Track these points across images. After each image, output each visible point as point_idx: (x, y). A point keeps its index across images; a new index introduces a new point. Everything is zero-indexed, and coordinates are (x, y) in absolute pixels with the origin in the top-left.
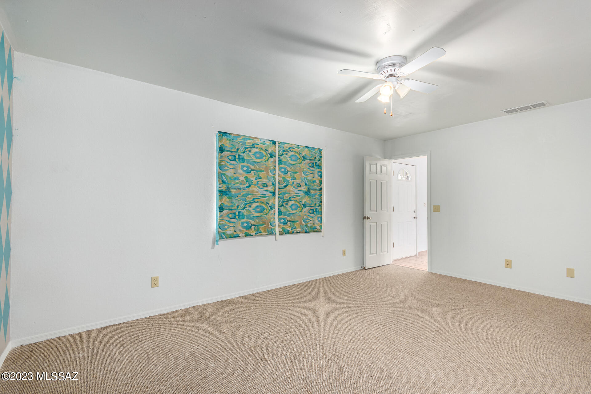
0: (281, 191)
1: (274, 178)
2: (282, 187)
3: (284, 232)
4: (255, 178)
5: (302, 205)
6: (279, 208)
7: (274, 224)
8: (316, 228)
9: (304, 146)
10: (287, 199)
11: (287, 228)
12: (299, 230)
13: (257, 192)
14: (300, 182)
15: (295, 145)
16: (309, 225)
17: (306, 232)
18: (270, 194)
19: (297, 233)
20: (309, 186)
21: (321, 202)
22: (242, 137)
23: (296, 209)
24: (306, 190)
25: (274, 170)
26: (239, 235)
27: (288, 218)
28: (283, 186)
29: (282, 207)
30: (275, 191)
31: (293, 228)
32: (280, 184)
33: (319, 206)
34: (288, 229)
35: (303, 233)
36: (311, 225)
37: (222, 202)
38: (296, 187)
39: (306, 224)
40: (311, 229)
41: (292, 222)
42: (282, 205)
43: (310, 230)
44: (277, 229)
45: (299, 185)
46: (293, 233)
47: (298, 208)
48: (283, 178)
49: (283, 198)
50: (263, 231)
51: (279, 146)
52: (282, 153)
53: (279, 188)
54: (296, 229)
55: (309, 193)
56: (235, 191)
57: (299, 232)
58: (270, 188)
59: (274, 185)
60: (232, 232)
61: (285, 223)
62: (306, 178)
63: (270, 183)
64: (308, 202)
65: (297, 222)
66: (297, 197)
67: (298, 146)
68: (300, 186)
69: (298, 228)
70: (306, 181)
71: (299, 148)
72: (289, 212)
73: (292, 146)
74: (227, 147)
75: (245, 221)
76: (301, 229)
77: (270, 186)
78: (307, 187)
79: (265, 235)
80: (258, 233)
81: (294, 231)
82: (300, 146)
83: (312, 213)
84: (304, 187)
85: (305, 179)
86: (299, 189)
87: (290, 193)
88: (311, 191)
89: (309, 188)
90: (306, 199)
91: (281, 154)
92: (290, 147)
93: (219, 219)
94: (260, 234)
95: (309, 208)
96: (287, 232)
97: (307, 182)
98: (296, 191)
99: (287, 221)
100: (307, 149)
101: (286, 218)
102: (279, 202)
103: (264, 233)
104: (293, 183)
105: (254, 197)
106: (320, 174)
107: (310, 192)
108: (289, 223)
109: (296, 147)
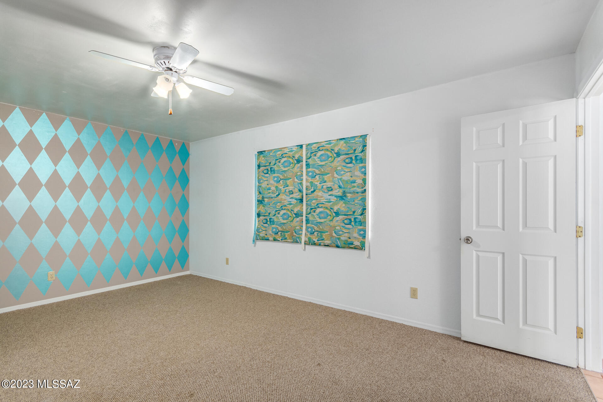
0: (309, 197)
1: (301, 184)
2: (309, 193)
3: (310, 243)
4: (283, 186)
5: (333, 213)
6: (307, 216)
7: (301, 232)
8: (352, 244)
9: (338, 140)
10: (315, 206)
11: (313, 238)
12: (327, 242)
13: (285, 200)
14: (331, 185)
15: (326, 141)
16: (343, 238)
17: (338, 247)
18: (296, 201)
19: (325, 245)
20: (344, 188)
21: (364, 209)
22: (273, 151)
23: (325, 218)
24: (340, 194)
25: (302, 175)
26: (269, 239)
27: (316, 228)
28: (310, 191)
29: (310, 215)
30: (303, 197)
31: (319, 239)
32: (308, 189)
33: (361, 215)
34: (314, 240)
35: (332, 246)
36: (346, 238)
37: (259, 210)
38: (326, 191)
39: (339, 237)
40: (345, 244)
41: (320, 232)
42: (310, 213)
43: (343, 245)
44: (303, 238)
45: (330, 189)
46: (320, 245)
47: (328, 216)
48: (311, 183)
49: (310, 205)
50: (288, 238)
51: (306, 149)
52: (310, 155)
53: (306, 194)
54: (323, 241)
55: (344, 198)
56: (267, 200)
57: (328, 246)
58: (297, 195)
59: (300, 191)
60: (264, 235)
61: (312, 233)
62: (341, 179)
63: (297, 190)
64: (342, 209)
65: (326, 233)
66: (327, 203)
67: (329, 142)
68: (332, 190)
69: (327, 240)
70: (341, 182)
71: (330, 144)
72: (317, 220)
73: (322, 144)
74: (262, 163)
75: (275, 227)
76: (330, 242)
77: (296, 193)
78: (341, 191)
79: (290, 242)
80: (284, 240)
81: (321, 243)
82: (332, 140)
83: (348, 223)
84: (337, 191)
85: (339, 181)
86: (330, 193)
87: (317, 199)
88: (348, 195)
89: (345, 192)
90: (340, 204)
91: (308, 157)
92: (319, 146)
93: (258, 224)
94: (285, 240)
95: (344, 216)
96: (312, 242)
97: (341, 184)
98: (326, 196)
99: (314, 230)
100: (342, 142)
101: (313, 227)
102: (307, 209)
103: (289, 241)
104: (322, 187)
105: (282, 204)
106: (363, 170)
107: (345, 196)
108: (316, 233)
109: (326, 144)
